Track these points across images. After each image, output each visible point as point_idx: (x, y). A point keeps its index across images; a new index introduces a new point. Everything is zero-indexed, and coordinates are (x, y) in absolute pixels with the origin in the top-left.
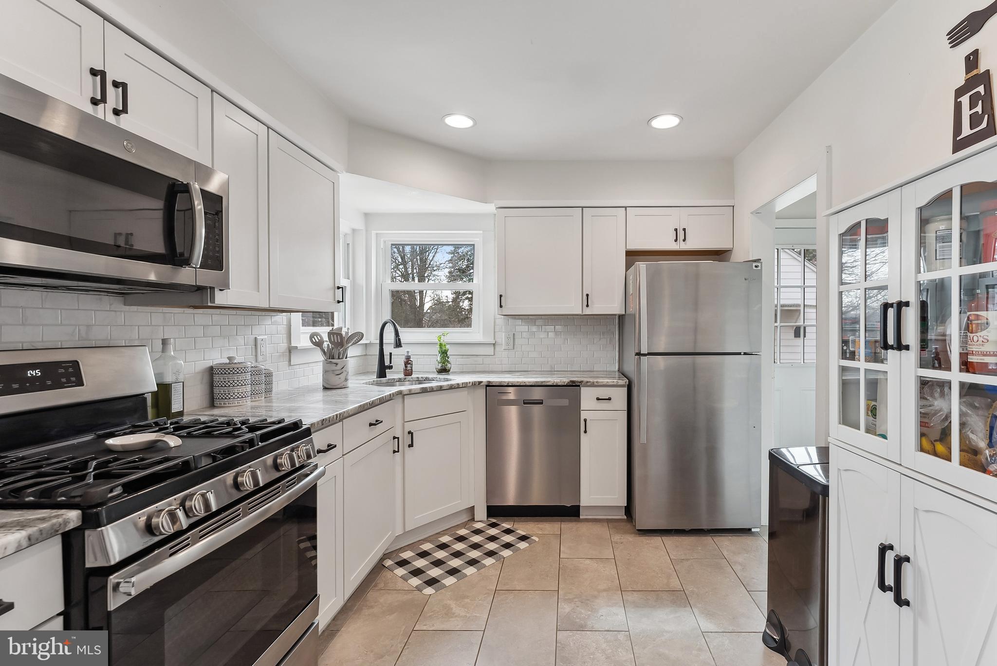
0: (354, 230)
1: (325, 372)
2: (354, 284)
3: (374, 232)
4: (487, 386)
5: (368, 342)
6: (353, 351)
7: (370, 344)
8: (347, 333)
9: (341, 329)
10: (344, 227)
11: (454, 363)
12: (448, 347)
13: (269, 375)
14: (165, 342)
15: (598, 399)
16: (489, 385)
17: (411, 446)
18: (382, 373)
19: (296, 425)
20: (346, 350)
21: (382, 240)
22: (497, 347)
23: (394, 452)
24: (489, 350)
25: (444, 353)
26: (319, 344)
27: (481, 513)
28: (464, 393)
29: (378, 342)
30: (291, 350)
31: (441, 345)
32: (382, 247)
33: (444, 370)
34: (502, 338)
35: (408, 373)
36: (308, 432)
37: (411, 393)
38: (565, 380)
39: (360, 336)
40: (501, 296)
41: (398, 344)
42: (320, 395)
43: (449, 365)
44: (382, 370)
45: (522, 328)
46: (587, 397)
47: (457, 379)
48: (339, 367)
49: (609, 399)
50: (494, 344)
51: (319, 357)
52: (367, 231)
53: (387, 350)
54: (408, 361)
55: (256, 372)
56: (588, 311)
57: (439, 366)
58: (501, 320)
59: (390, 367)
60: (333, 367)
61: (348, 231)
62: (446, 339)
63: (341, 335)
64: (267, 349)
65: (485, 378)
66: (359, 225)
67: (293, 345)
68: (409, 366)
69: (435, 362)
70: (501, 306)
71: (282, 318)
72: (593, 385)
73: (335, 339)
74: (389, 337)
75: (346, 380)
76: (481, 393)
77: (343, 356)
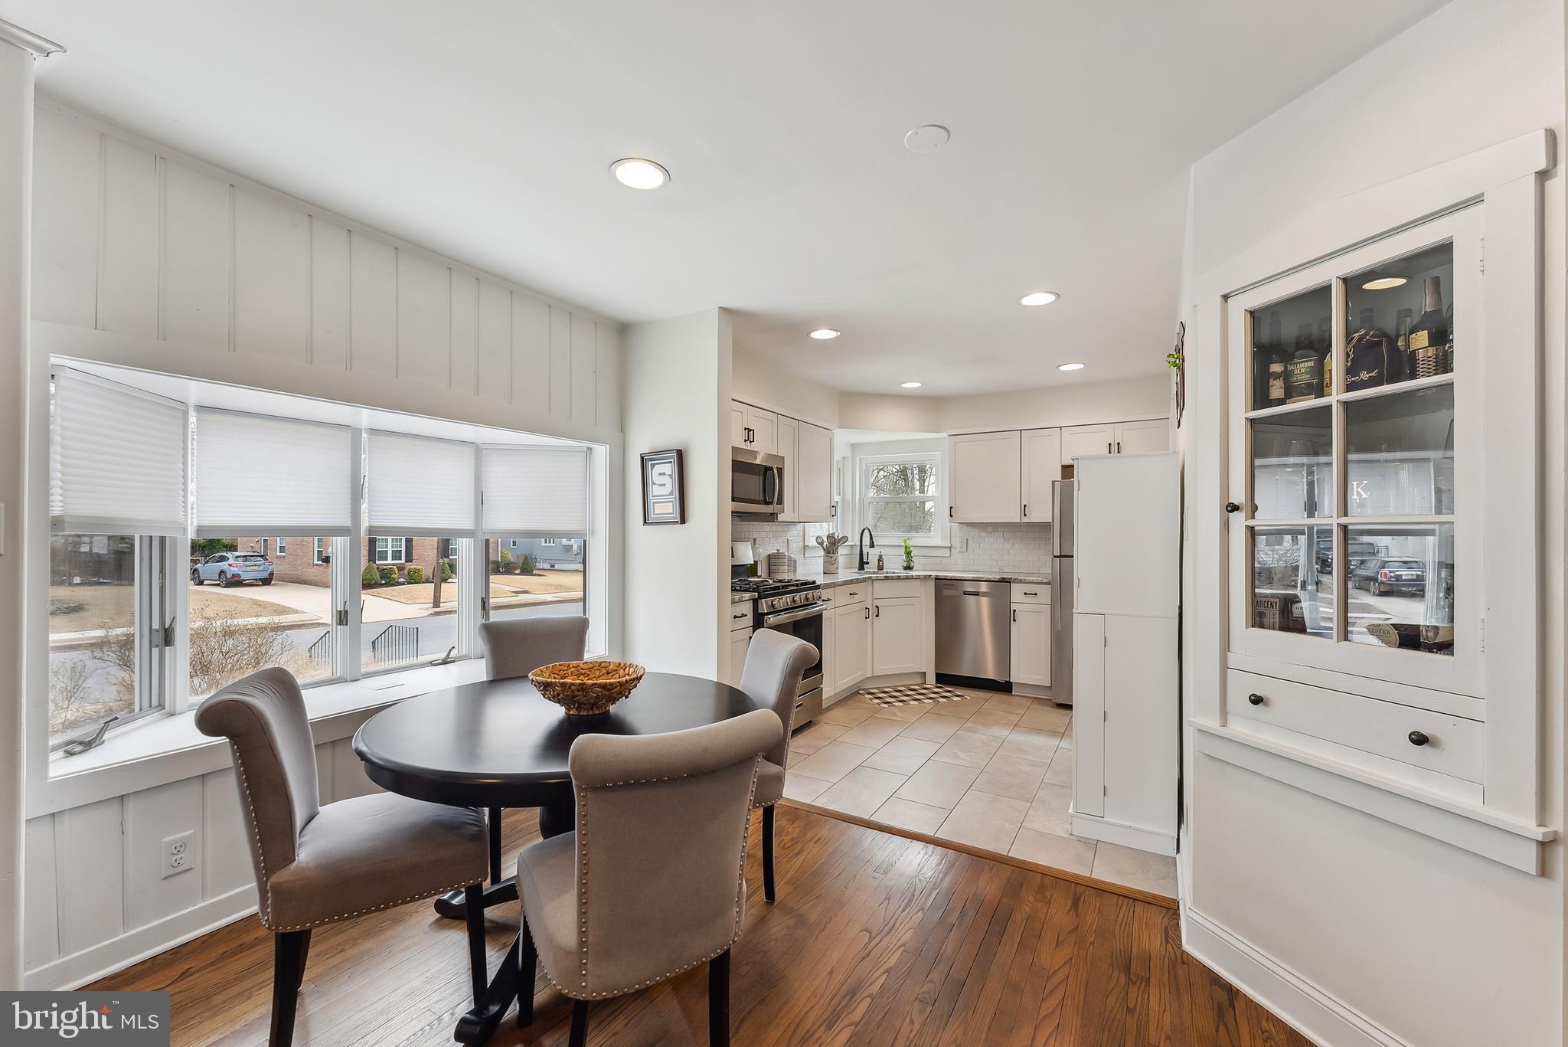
0: (844, 458)
1: (825, 562)
2: (843, 499)
3: (858, 458)
4: (936, 579)
5: (853, 544)
6: (842, 551)
7: (855, 545)
8: (838, 537)
9: (834, 533)
10: (837, 457)
11: (916, 562)
12: (911, 549)
13: (795, 562)
14: (755, 540)
15: (1025, 594)
16: (937, 578)
17: (877, 616)
18: (861, 568)
19: (814, 582)
20: (837, 549)
21: (864, 463)
22: (953, 550)
23: (866, 618)
24: (946, 553)
25: (908, 553)
26: (821, 544)
27: (931, 679)
28: (917, 583)
29: (859, 544)
30: (805, 547)
31: (906, 547)
32: (864, 467)
33: (908, 568)
34: (957, 542)
35: (880, 568)
36: (818, 587)
37: (877, 579)
38: (998, 577)
39: (845, 539)
40: (951, 508)
41: (872, 545)
42: (822, 575)
43: (912, 563)
44: (862, 565)
45: (974, 532)
46: (1017, 592)
47: (913, 573)
48: (833, 559)
49: (1036, 594)
50: (950, 548)
51: (822, 553)
52: (853, 457)
53: (866, 550)
54: (880, 559)
55: (790, 559)
56: (1025, 520)
57: (905, 565)
58: (956, 527)
59: (868, 563)
60: (830, 559)
61: (840, 459)
62: (910, 543)
63: (834, 538)
64: (793, 546)
65: (934, 574)
66: (848, 453)
67: (806, 544)
68: (881, 563)
69: (902, 561)
70: (951, 516)
71: (800, 527)
72: (1020, 582)
73: (832, 540)
74: (866, 541)
75: (837, 568)
76: (932, 584)
77: (835, 552)
